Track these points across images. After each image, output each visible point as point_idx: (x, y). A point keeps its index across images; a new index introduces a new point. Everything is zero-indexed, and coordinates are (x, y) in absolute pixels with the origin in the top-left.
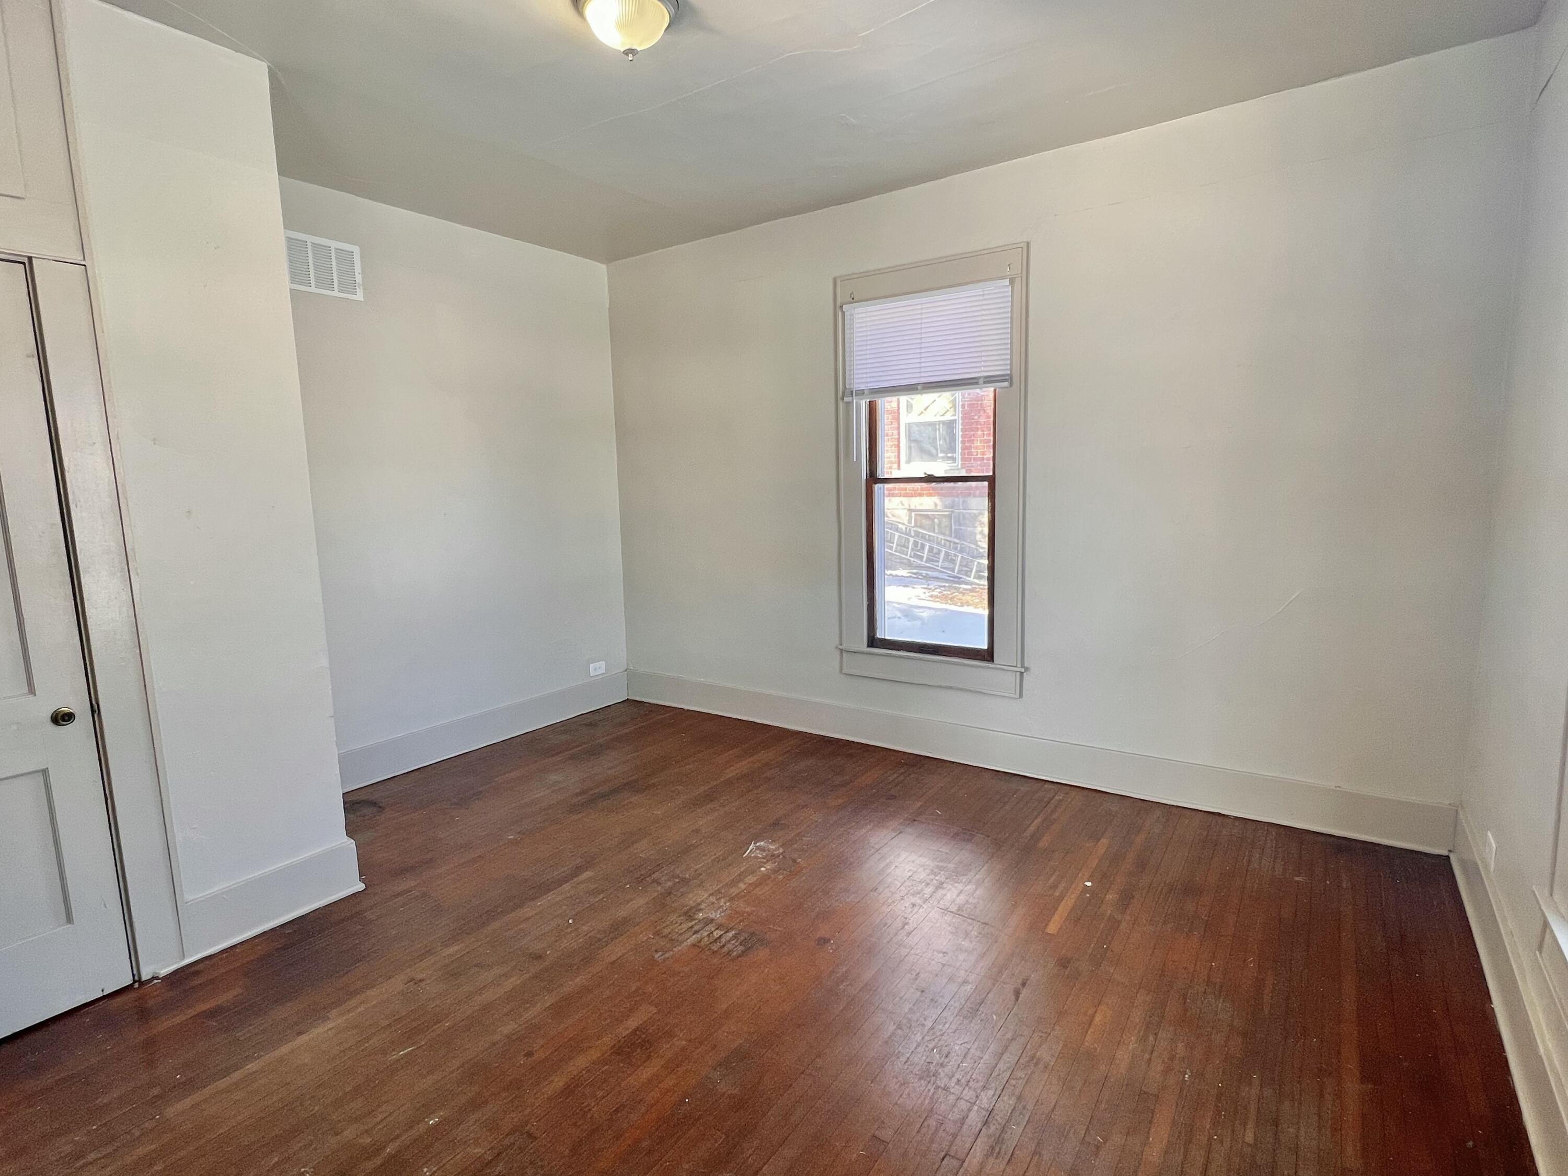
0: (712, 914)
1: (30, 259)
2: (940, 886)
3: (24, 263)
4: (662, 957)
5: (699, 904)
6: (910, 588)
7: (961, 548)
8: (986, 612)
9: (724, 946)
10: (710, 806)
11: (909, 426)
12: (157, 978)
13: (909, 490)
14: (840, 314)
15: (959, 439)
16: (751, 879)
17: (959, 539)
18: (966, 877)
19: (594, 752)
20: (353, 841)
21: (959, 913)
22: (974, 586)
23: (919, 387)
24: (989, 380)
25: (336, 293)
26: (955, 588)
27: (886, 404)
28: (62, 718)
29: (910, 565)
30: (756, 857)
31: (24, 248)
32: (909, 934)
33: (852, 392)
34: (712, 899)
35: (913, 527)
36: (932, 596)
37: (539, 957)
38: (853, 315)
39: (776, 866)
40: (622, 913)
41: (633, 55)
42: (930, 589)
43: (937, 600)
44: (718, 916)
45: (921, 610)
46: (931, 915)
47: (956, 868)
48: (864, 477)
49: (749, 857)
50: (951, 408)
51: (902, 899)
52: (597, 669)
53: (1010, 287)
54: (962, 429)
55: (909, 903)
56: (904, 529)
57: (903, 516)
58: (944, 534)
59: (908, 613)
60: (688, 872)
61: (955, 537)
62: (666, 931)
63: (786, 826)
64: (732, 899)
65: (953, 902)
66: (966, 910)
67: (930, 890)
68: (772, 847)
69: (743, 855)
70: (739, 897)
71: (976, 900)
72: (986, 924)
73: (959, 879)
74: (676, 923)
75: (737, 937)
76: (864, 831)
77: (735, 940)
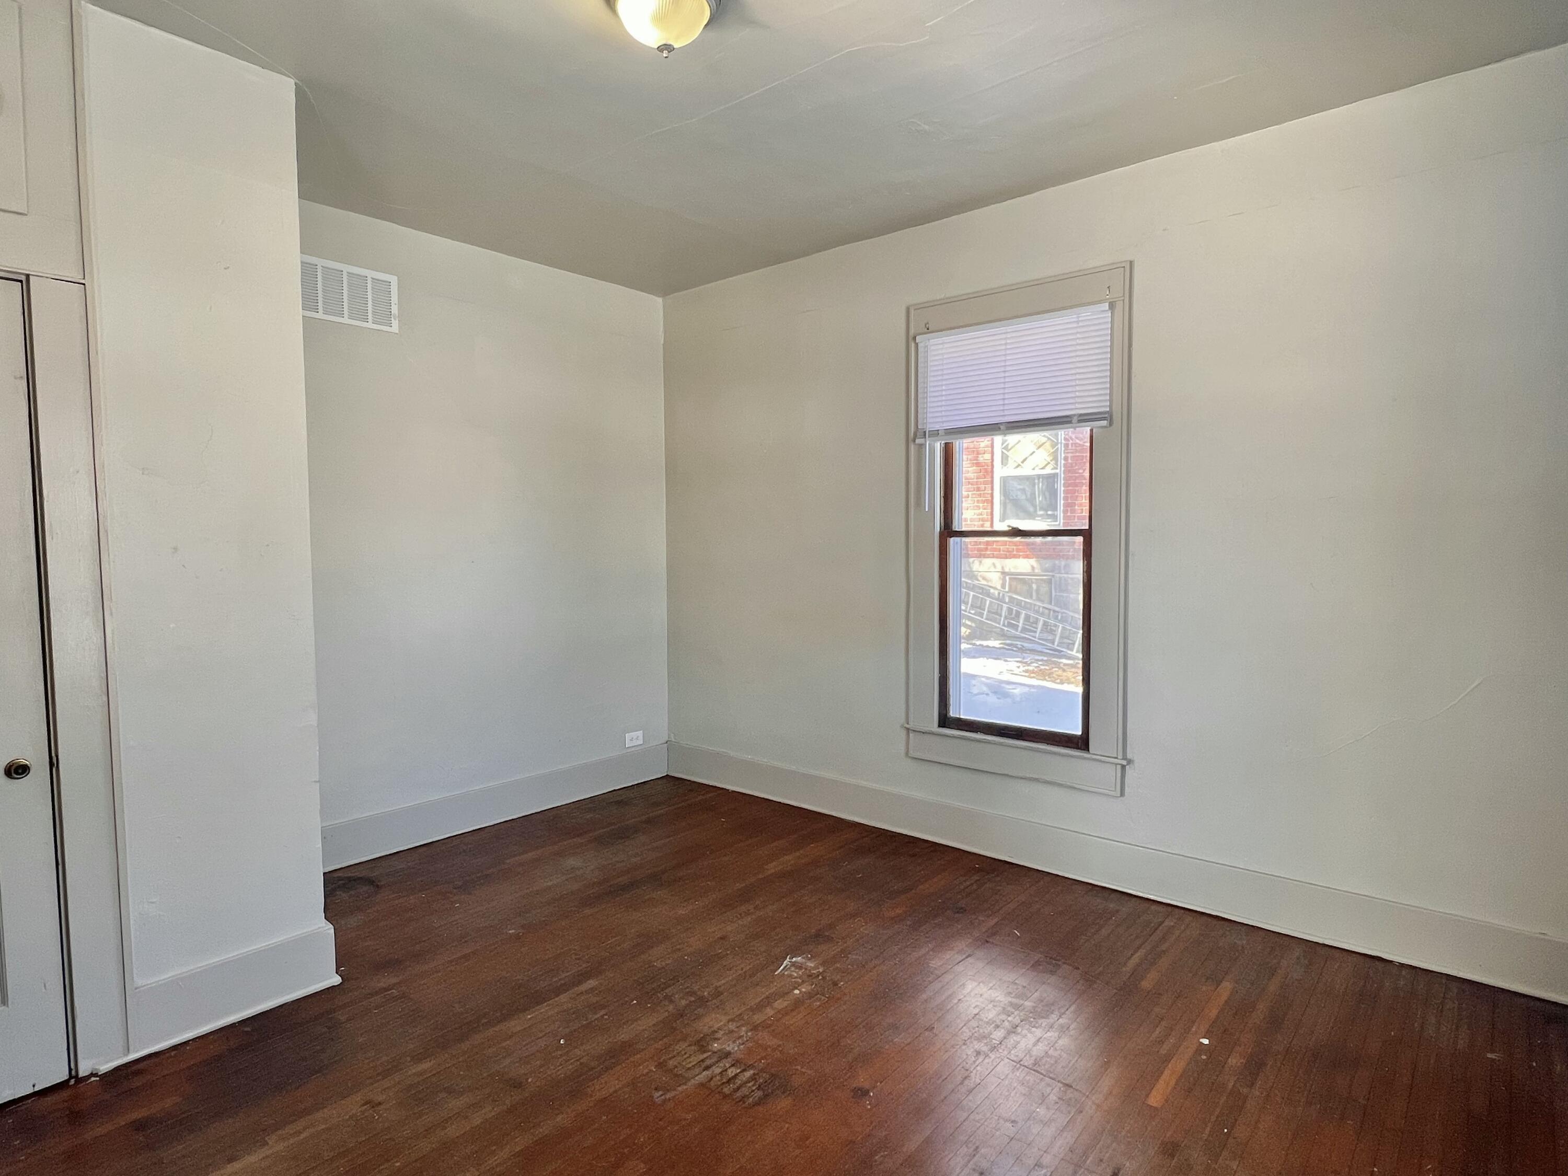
0: (729, 1045)
1: (28, 276)
2: (1013, 1030)
3: (21, 281)
4: (663, 1097)
5: (715, 1032)
9: (738, 1088)
10: (743, 908)
11: (1005, 480)
12: (95, 1075)
13: (1003, 551)
14: (913, 345)
15: (1061, 494)
16: (780, 1004)
18: (1048, 1021)
19: (623, 834)
20: (331, 926)
21: (1035, 1068)
23: (1002, 427)
24: (1084, 419)
25: (370, 325)
27: (963, 445)
28: (16, 770)
29: (1002, 635)
30: (790, 976)
31: (21, 266)
32: (970, 1091)
33: (925, 432)
34: (732, 1026)
35: (1007, 592)
36: (1026, 671)
37: (518, 1085)
38: (927, 346)
39: (812, 990)
40: (624, 1035)
41: (669, 52)
42: (1026, 663)
43: (1032, 675)
44: (736, 1049)
45: (1014, 686)
46: (999, 1068)
47: (1034, 1007)
48: (938, 529)
49: (782, 975)
51: (964, 1044)
52: (634, 739)
53: (1110, 312)
54: (1064, 484)
55: (972, 1050)
57: (995, 580)
58: (1042, 601)
59: (998, 689)
60: (707, 989)
61: (1056, 605)
62: (671, 1063)
63: (829, 939)
64: (755, 1028)
65: (1029, 1052)
66: (1045, 1065)
67: (999, 1034)
68: (811, 964)
69: (775, 972)
70: (764, 1026)
71: (1059, 1052)
72: (1068, 1086)
73: (1037, 1023)
74: (685, 1053)
75: (755, 1079)
76: (923, 951)
77: (753, 1082)
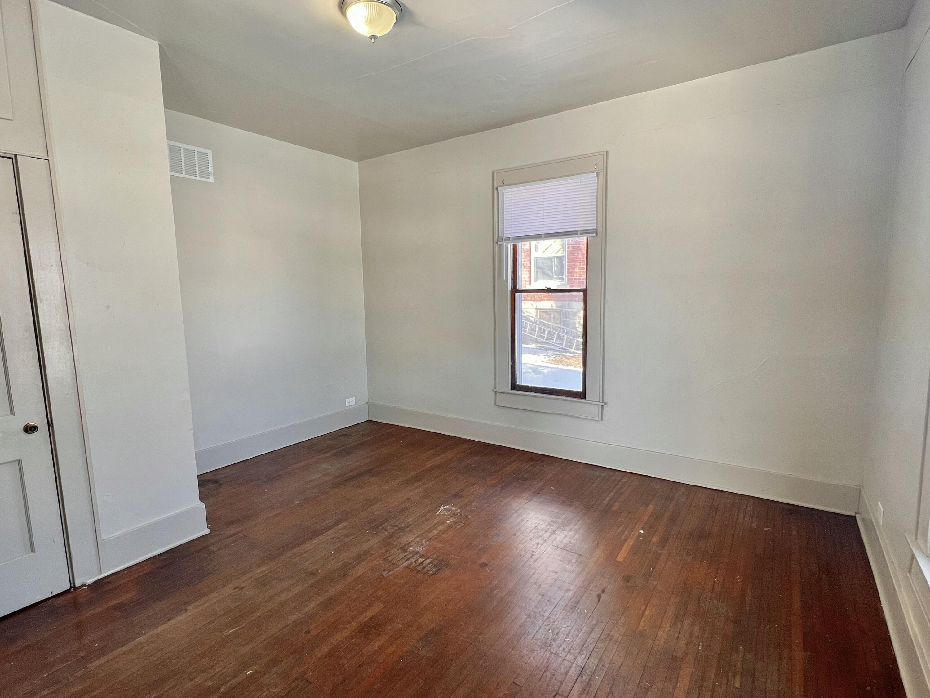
0: (417, 548)
1: (16, 156)
2: (554, 532)
3: (12, 158)
4: (388, 574)
5: (410, 543)
6: (537, 355)
7: (567, 332)
8: (581, 370)
9: (425, 567)
10: (417, 484)
11: (536, 259)
12: (85, 585)
13: (537, 297)
14: (496, 192)
15: (566, 267)
16: (441, 528)
17: (566, 326)
18: (569, 527)
19: (348, 452)
20: (203, 504)
21: (565, 549)
22: (574, 354)
23: (542, 236)
24: (584, 232)
25: (198, 178)
26: (563, 356)
27: (523, 246)
28: (30, 429)
29: (536, 341)
30: (445, 515)
31: (11, 150)
32: (535, 561)
33: (503, 238)
34: (418, 539)
35: (539, 319)
36: (549, 360)
37: (313, 574)
38: (503, 193)
39: (456, 520)
40: (365, 547)
41: (375, 39)
42: (548, 356)
43: (552, 362)
44: (421, 550)
45: (543, 368)
46: (548, 550)
47: (563, 522)
48: (510, 289)
49: (440, 515)
50: (561, 249)
51: (531, 540)
52: (351, 402)
53: (596, 178)
54: (567, 261)
55: (535, 543)
56: (533, 320)
57: (533, 313)
58: (557, 323)
59: (535, 370)
60: (404, 523)
61: (563, 325)
62: (390, 558)
63: (461, 496)
64: (429, 540)
65: (561, 542)
66: (569, 547)
67: (547, 535)
68: (454, 509)
69: (437, 513)
70: (433, 538)
71: (575, 541)
72: (581, 555)
73: (564, 529)
74: (396, 554)
75: (432, 562)
76: (508, 499)
77: (431, 565)
